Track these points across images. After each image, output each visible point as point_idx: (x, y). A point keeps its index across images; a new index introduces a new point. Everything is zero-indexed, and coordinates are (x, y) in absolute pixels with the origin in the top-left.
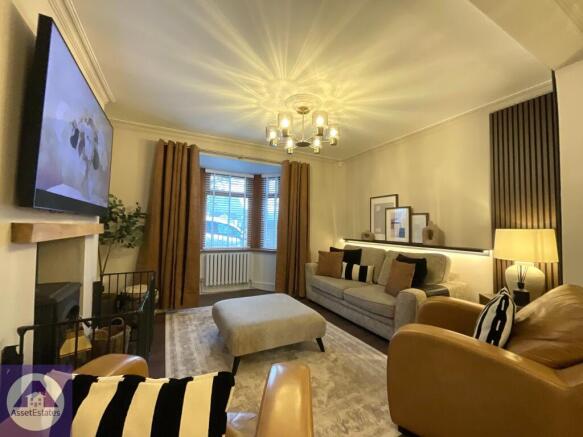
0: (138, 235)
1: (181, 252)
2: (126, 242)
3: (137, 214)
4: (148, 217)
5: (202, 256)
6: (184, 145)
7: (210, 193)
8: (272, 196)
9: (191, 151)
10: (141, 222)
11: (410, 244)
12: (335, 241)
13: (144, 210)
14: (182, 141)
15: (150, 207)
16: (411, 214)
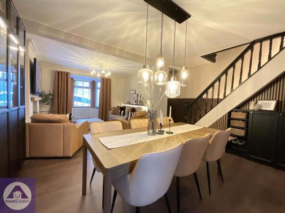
0: (50, 101)
1: (65, 107)
2: (46, 103)
3: (50, 94)
4: (53, 95)
5: (73, 109)
6: (65, 72)
7: (76, 87)
8: (98, 88)
9: (67, 74)
10: (51, 97)
11: (137, 105)
12: (121, 104)
13: (51, 93)
14: (64, 71)
15: (54, 92)
16: (138, 96)
